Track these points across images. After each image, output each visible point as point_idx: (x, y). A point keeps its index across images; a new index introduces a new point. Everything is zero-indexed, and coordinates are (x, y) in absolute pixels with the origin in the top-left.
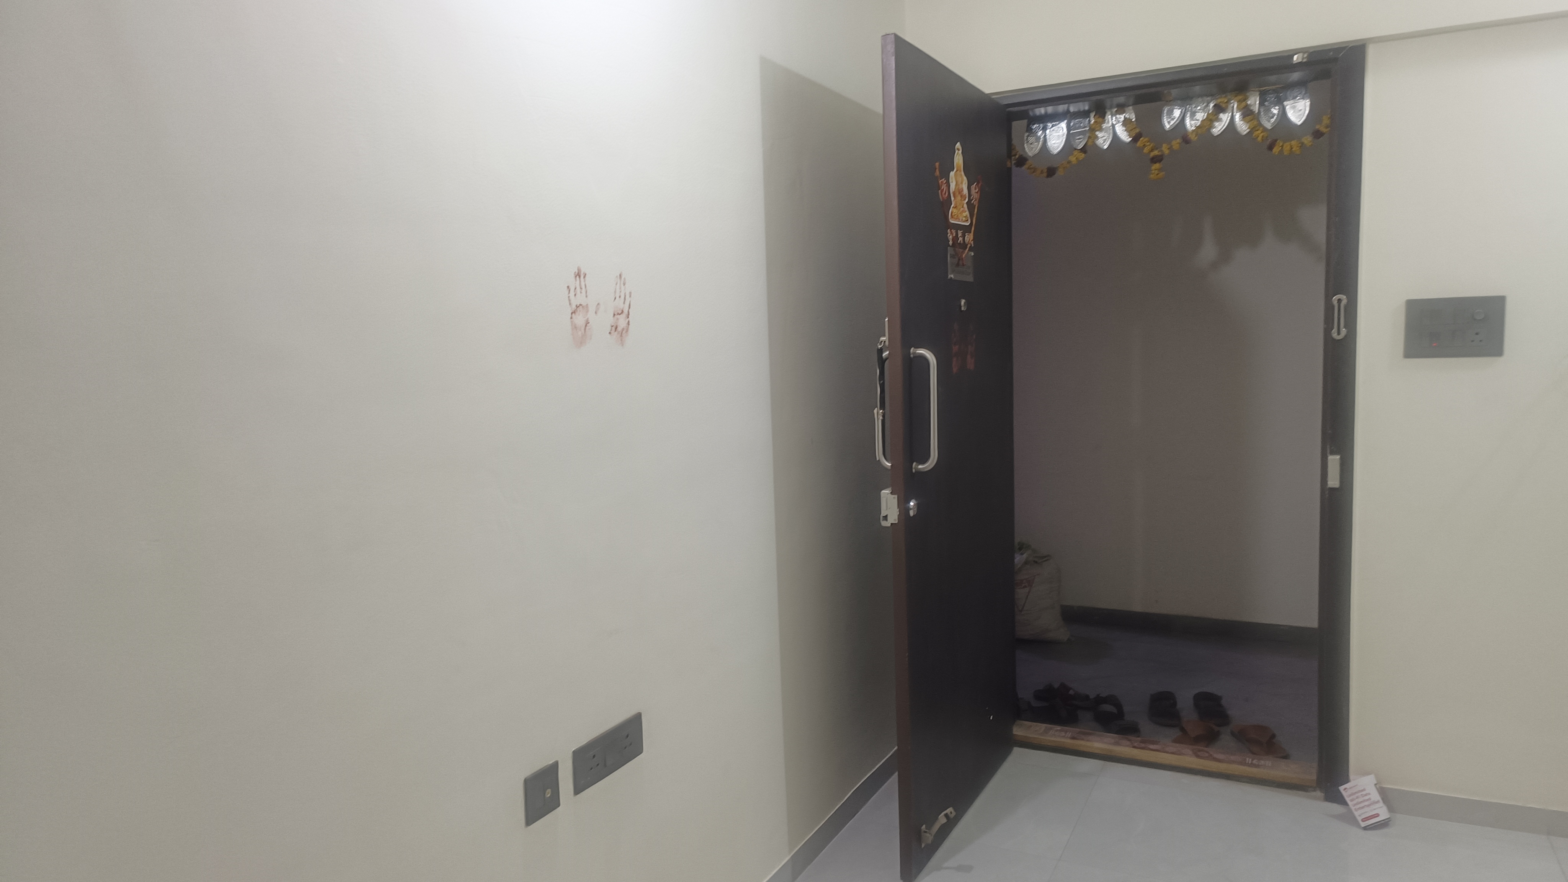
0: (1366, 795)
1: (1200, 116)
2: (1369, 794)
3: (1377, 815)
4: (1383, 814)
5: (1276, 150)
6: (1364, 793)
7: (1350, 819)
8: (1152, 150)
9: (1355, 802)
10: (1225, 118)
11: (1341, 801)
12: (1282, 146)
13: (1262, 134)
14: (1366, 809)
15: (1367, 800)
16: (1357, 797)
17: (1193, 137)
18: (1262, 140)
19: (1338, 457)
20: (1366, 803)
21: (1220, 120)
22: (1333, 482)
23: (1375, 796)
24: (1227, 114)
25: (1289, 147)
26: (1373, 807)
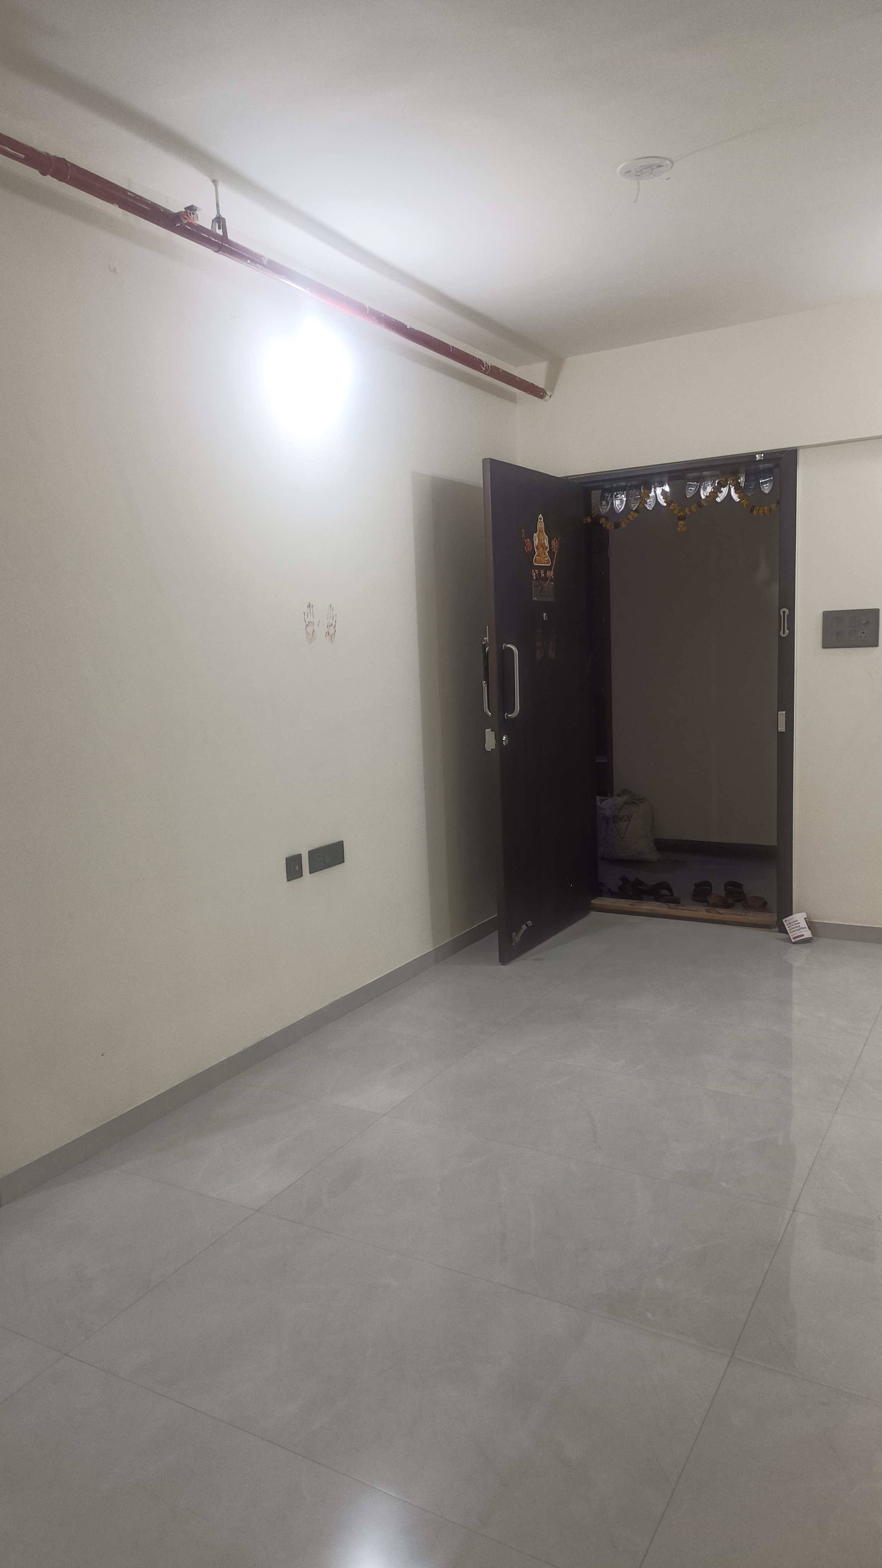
0: (797, 924)
1: (709, 489)
2: (800, 923)
3: (803, 935)
4: (808, 934)
5: (755, 512)
6: (797, 922)
7: (789, 940)
8: (679, 512)
9: (791, 931)
10: (725, 490)
11: (783, 930)
12: (759, 510)
13: (746, 502)
14: (797, 932)
15: (798, 927)
16: (792, 925)
17: (704, 504)
18: (747, 506)
19: (784, 712)
20: (797, 928)
21: (721, 492)
22: (782, 728)
23: (804, 924)
24: (726, 488)
25: (762, 511)
26: (801, 931)
